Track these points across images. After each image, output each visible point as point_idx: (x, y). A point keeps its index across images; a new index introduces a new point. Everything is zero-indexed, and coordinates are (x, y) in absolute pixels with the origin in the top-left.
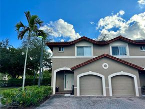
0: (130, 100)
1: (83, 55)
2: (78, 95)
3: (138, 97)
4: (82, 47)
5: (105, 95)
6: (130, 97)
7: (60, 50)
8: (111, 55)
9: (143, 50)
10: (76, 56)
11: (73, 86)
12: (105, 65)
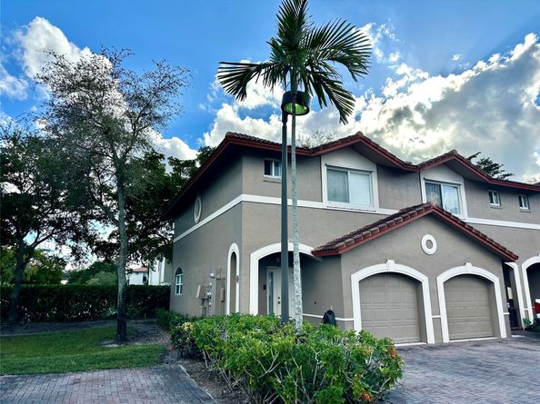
1: (348, 201)
4: (344, 171)
5: (431, 340)
7: (268, 172)
9: (495, 204)
10: (326, 204)
12: (429, 239)
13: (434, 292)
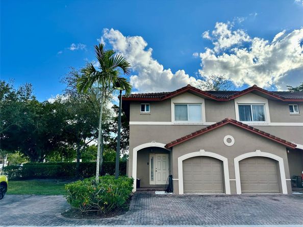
0: (275, 200)
1: (187, 120)
2: (181, 192)
3: (286, 195)
4: (185, 105)
5: (228, 192)
6: (274, 196)
7: (143, 110)
8: (238, 119)
9: (295, 112)
10: (173, 122)
11: (171, 177)
12: (229, 138)
13: (231, 167)
